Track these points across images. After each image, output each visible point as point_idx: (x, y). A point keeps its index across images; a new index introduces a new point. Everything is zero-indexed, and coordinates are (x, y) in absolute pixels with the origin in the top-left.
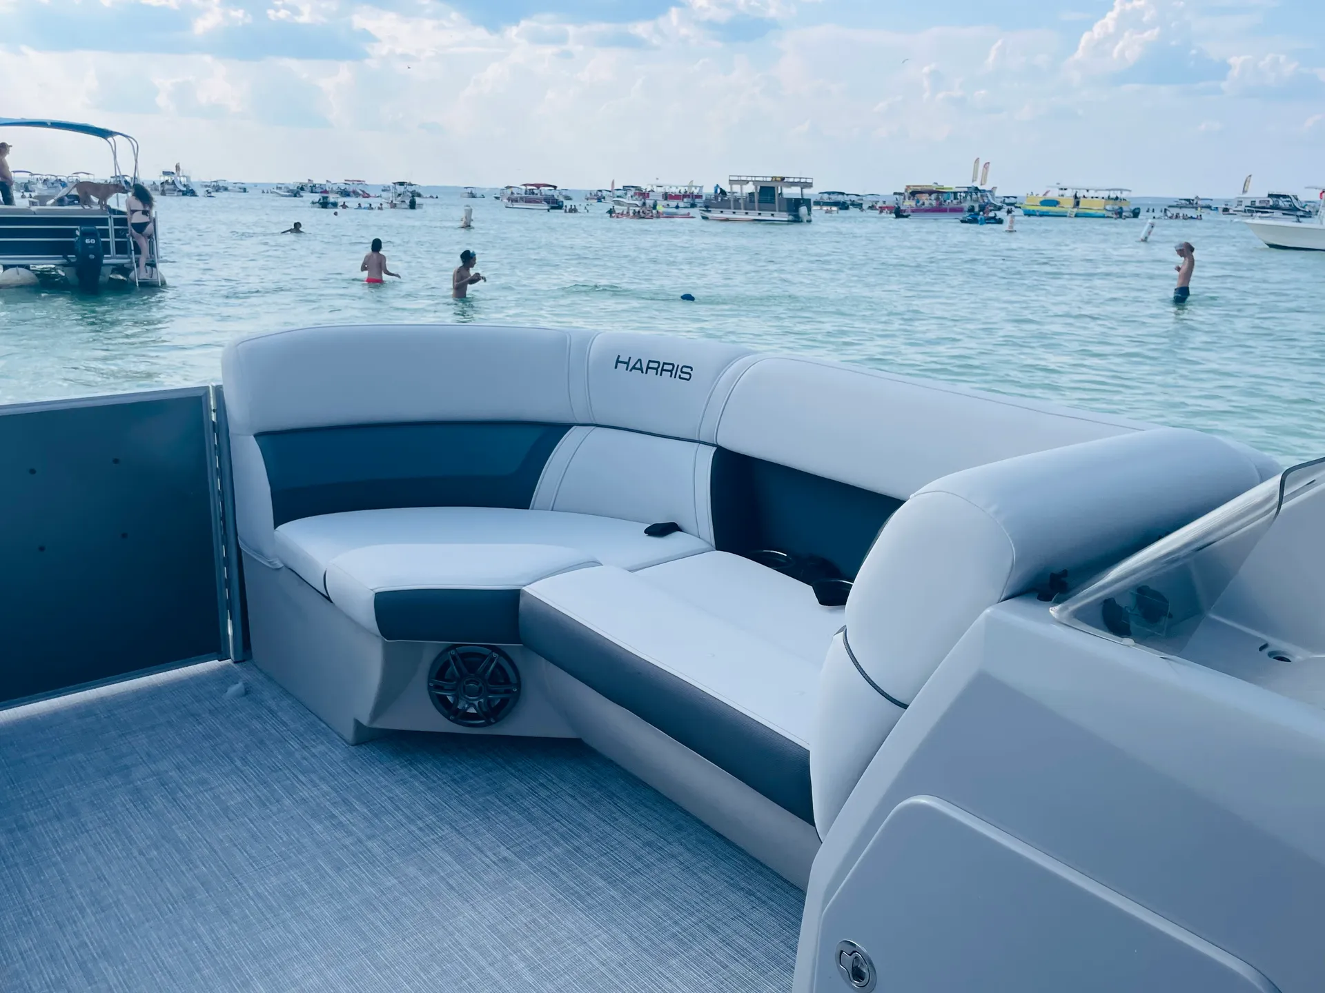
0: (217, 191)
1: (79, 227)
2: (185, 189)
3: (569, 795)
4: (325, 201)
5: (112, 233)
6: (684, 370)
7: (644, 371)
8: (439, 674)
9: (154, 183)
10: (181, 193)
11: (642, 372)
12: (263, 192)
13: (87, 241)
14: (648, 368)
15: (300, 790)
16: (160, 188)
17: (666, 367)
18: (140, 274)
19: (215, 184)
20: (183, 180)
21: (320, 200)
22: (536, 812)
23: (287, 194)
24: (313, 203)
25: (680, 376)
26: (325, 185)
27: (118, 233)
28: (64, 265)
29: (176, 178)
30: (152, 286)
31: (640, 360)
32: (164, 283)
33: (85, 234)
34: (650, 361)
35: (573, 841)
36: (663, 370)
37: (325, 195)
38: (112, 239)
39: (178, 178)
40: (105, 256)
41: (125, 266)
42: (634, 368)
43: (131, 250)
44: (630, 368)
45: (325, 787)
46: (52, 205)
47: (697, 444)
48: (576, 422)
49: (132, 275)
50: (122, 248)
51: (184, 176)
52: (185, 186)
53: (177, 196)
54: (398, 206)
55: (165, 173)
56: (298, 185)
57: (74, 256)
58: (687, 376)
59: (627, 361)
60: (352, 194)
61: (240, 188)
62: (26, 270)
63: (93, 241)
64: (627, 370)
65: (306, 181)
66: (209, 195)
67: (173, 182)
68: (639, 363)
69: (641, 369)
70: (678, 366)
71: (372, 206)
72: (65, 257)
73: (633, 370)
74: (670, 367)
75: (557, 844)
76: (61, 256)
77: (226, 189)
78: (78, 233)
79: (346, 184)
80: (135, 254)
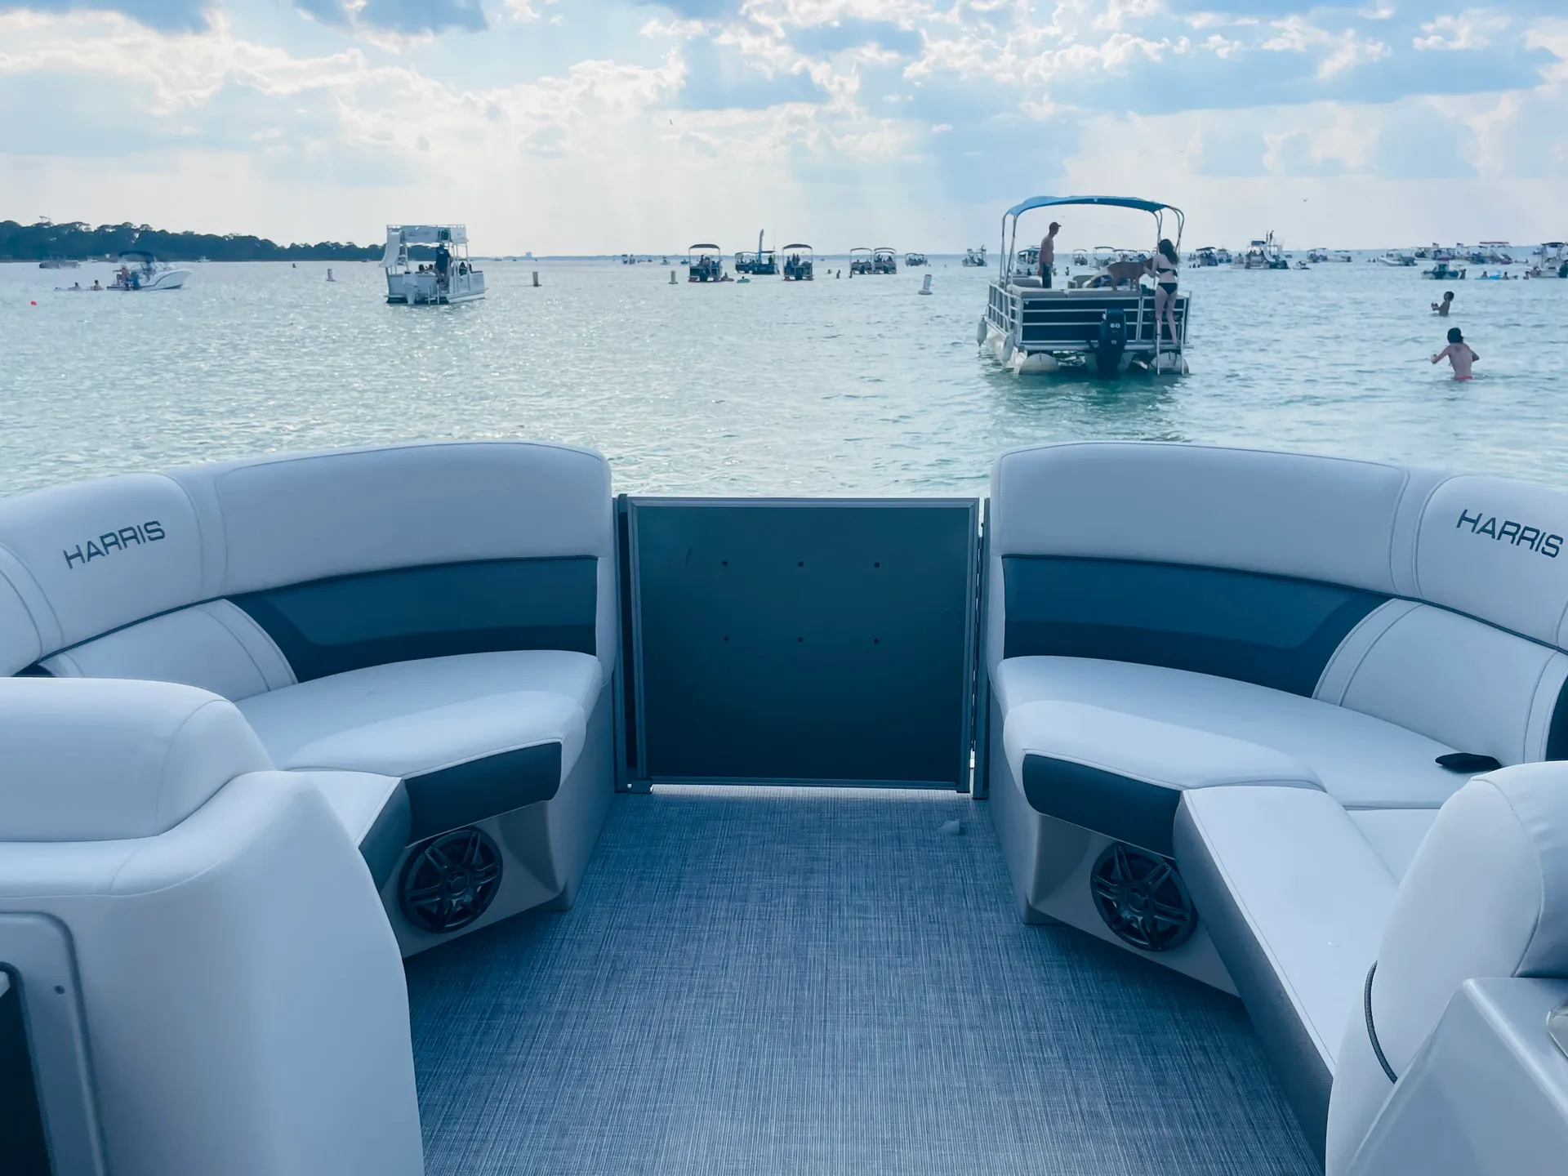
0: (1315, 261)
1: (1106, 310)
2: (1273, 260)
3: (1230, 1074)
4: (1442, 270)
5: (1140, 317)
6: (1552, 541)
7: (1497, 535)
8: (1103, 869)
9: (1240, 255)
10: (1268, 266)
11: (1494, 537)
12: (1369, 261)
13: (1112, 326)
14: (1503, 532)
15: (941, 950)
16: (1245, 261)
17: (1528, 534)
18: (1162, 361)
19: (1313, 252)
20: (1274, 250)
21: (1435, 268)
22: (1172, 1076)
23: (1397, 262)
24: (1425, 273)
25: (1543, 548)
26: (1454, 249)
27: (1146, 316)
28: (1086, 351)
29: (1265, 249)
30: (1174, 374)
31: (1493, 520)
32: (1187, 370)
33: (1111, 318)
34: (1507, 523)
35: (1191, 1130)
36: (1522, 537)
37: (1443, 262)
38: (1139, 324)
39: (1268, 248)
40: (1128, 341)
41: (1149, 352)
42: (1483, 530)
43: (1157, 334)
44: (1477, 529)
45: (967, 957)
46: (1088, 287)
47: (1553, 651)
48: (1396, 593)
49: (1154, 362)
50: (1148, 333)
51: (1274, 246)
52: (1274, 257)
53: (1264, 269)
54: (1542, 274)
55: (1255, 243)
56: (1416, 250)
57: (1097, 341)
58: (1553, 551)
59: (1475, 518)
60: (1487, 260)
61: (1343, 257)
62: (1049, 357)
63: (1118, 326)
64: (1473, 531)
65: (1430, 245)
66: (1303, 267)
67: (1262, 253)
68: (1491, 523)
69: (1492, 533)
70: (1545, 533)
71: (1508, 275)
72: (1089, 343)
73: (1482, 533)
74: (1532, 535)
75: (1170, 1124)
76: (1084, 341)
77: (1325, 259)
78: (1104, 316)
79: (1480, 247)
80: (1163, 338)
